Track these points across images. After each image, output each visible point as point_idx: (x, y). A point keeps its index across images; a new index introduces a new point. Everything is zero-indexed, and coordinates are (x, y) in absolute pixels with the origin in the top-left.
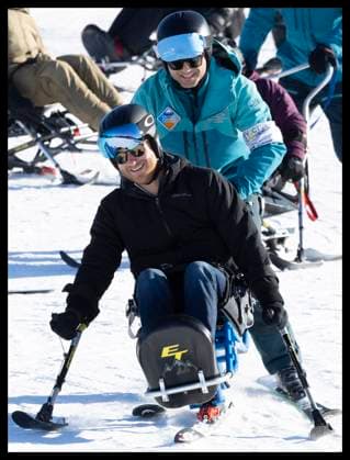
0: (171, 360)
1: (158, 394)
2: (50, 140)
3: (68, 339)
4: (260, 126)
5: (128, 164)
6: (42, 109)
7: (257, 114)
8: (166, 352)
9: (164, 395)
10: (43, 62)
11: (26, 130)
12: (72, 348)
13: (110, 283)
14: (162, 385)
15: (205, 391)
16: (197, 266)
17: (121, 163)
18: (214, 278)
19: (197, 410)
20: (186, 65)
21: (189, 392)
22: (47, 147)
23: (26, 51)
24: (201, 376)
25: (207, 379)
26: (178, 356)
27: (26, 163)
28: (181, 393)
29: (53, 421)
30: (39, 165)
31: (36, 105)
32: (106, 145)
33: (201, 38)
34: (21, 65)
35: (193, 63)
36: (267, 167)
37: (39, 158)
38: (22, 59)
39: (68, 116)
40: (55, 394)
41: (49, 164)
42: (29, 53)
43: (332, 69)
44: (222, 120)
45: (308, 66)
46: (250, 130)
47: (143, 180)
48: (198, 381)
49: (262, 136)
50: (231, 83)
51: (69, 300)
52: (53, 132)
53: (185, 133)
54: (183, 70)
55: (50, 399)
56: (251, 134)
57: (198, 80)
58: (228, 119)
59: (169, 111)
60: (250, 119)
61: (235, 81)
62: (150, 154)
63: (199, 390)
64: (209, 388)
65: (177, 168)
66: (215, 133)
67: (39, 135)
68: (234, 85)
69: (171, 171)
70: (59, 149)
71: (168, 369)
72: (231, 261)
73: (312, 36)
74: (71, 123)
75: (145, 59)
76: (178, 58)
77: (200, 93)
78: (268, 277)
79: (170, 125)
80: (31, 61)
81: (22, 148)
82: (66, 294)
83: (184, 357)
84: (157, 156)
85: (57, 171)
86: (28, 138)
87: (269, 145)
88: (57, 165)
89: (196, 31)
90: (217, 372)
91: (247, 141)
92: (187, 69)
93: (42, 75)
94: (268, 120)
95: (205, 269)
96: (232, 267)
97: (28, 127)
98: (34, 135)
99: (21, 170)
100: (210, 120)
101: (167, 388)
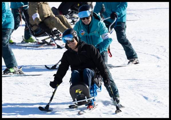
0: (78, 93)
1: (75, 102)
2: (54, 37)
3: (54, 88)
4: (106, 34)
5: (70, 44)
6: (52, 29)
7: (105, 31)
8: (77, 91)
9: (76, 102)
10: (52, 17)
11: (48, 35)
12: (55, 91)
13: (65, 74)
14: (76, 100)
15: (87, 101)
16: (86, 70)
17: (68, 44)
18: (91, 73)
19: (87, 106)
20: (86, 19)
21: (83, 101)
22: (53, 39)
23: (47, 14)
24: (86, 97)
25: (87, 98)
26: (80, 92)
27: (48, 42)
28: (81, 102)
29: (49, 109)
30: (51, 43)
31: (50, 28)
32: (64, 39)
33: (89, 12)
34: (46, 18)
35: (88, 18)
36: (107, 45)
37: (51, 41)
38: (46, 16)
39: (58, 31)
40: (50, 102)
41: (54, 43)
42: (48, 15)
43: (116, 18)
44: (96, 33)
45: (110, 18)
46: (103, 35)
47: (74, 48)
48: (85, 99)
49: (106, 36)
50: (98, 23)
51: (55, 78)
52: (54, 35)
54: (85, 20)
55: (48, 103)
56: (103, 36)
57: (89, 22)
58: (97, 32)
59: (82, 30)
60: (103, 32)
61: (99, 22)
62: (75, 41)
63: (85, 101)
64: (88, 100)
65: (82, 45)
66: (94, 36)
67: (51, 36)
68: (98, 24)
69: (81, 45)
70: (56, 39)
71: (78, 96)
72: (96, 68)
73: (111, 10)
74: (59, 33)
75: (67, 16)
76: (83, 17)
77: (90, 26)
78: (106, 72)
79: (82, 34)
80: (49, 17)
81: (47, 39)
82: (54, 77)
83: (81, 93)
84: (77, 42)
85: (56, 45)
86: (48, 37)
87: (108, 39)
88: (56, 43)
89: (88, 10)
90: (90, 97)
91: (102, 38)
92: (86, 20)
93: (52, 21)
94: (108, 32)
95: (88, 70)
96: (97, 70)
97: (48, 34)
98: (50, 36)
99: (47, 44)
100: (93, 33)
101: (77, 100)
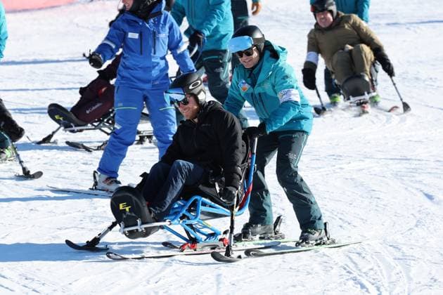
8: (121, 207)
20: (244, 54)
24: (139, 222)
26: (128, 209)
46: (280, 92)
53: (252, 94)
54: (243, 58)
58: (270, 86)
59: (244, 81)
60: (280, 87)
63: (137, 230)
79: (245, 89)
